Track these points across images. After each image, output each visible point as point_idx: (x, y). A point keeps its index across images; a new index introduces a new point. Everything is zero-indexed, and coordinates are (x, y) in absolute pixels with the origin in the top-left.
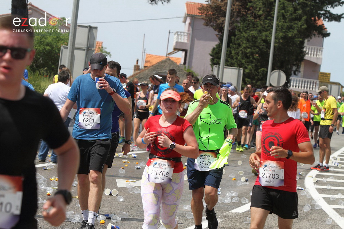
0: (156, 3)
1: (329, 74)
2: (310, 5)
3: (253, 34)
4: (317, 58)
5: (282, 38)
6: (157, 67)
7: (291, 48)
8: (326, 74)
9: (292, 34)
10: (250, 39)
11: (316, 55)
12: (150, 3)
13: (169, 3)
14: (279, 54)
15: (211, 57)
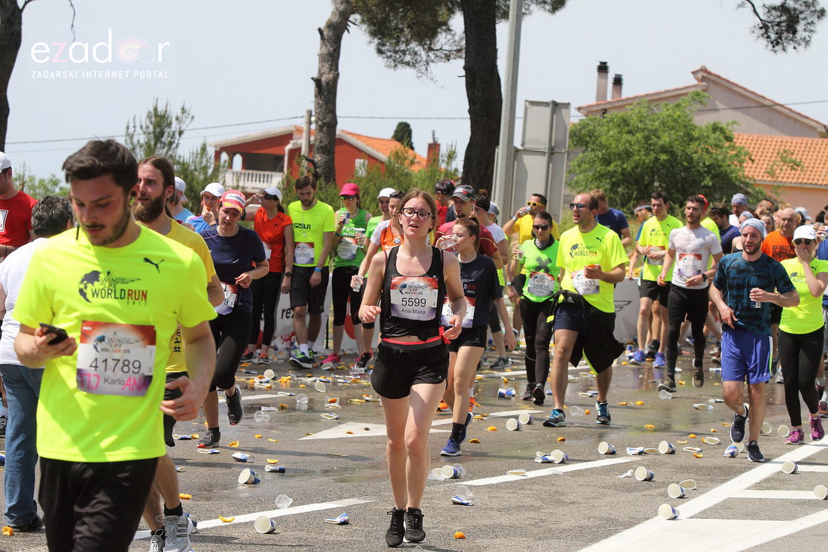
0: (784, 49)
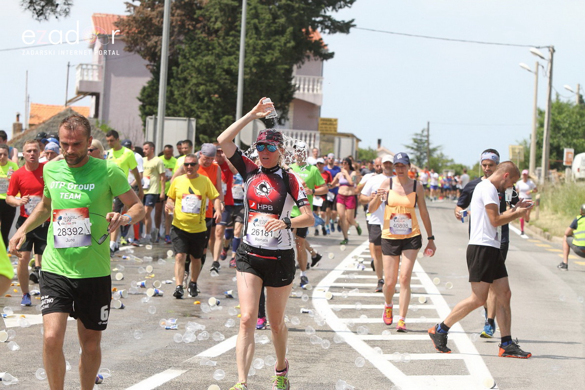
0: (45, 18)
1: (336, 120)
2: (299, 8)
3: (208, 60)
4: (315, 95)
5: (255, 65)
6: (51, 124)
7: (272, 81)
8: (329, 120)
9: (272, 59)
10: (204, 70)
11: (313, 90)
12: (36, 19)
13: (67, 16)
14: (252, 91)
15: (141, 103)
